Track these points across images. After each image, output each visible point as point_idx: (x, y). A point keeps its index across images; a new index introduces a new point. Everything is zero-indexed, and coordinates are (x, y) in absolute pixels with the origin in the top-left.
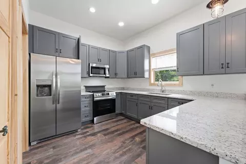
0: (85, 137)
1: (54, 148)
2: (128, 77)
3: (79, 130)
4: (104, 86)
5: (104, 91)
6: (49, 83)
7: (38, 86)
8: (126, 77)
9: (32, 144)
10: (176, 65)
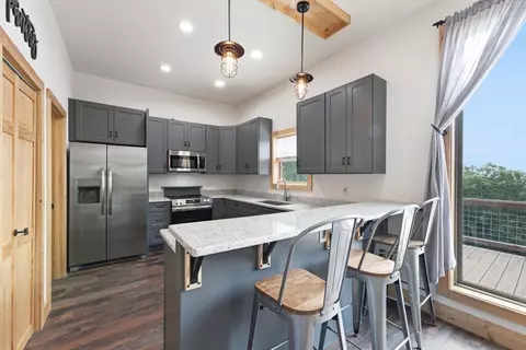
0: (150, 265)
1: (99, 276)
2: (238, 172)
3: (144, 257)
4: (198, 188)
5: (199, 196)
6: (96, 184)
7: (80, 189)
8: (234, 171)
9: (71, 270)
10: (295, 155)
